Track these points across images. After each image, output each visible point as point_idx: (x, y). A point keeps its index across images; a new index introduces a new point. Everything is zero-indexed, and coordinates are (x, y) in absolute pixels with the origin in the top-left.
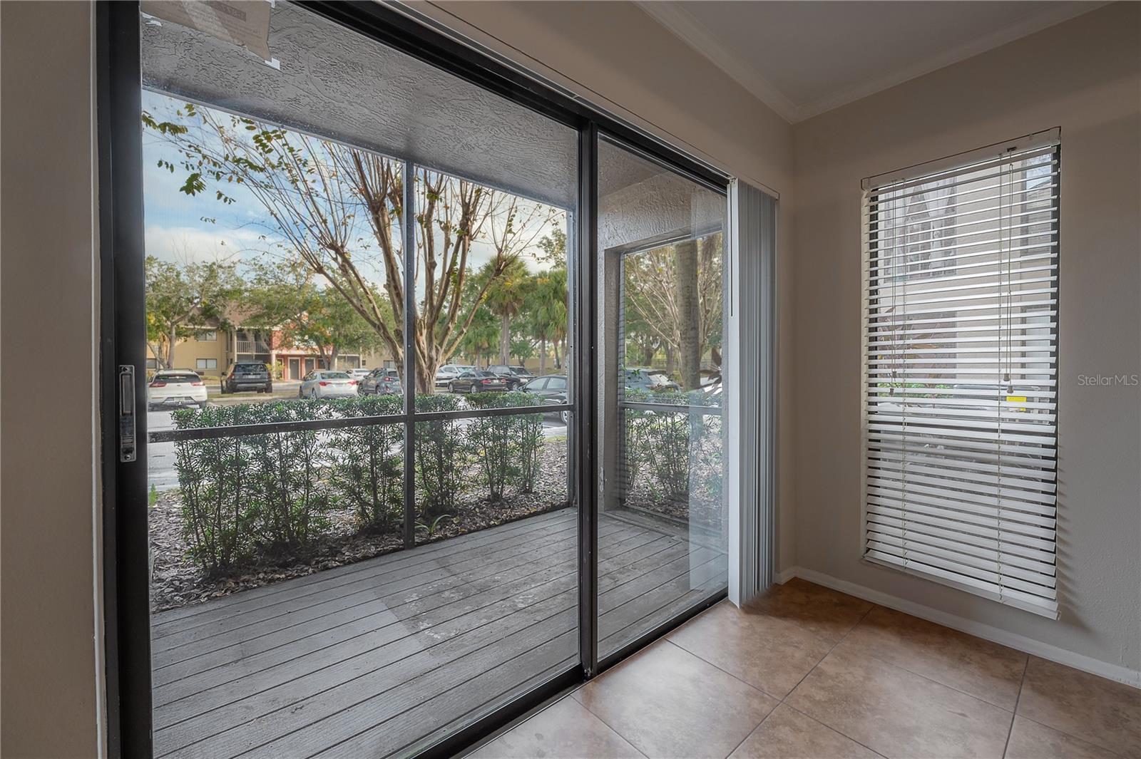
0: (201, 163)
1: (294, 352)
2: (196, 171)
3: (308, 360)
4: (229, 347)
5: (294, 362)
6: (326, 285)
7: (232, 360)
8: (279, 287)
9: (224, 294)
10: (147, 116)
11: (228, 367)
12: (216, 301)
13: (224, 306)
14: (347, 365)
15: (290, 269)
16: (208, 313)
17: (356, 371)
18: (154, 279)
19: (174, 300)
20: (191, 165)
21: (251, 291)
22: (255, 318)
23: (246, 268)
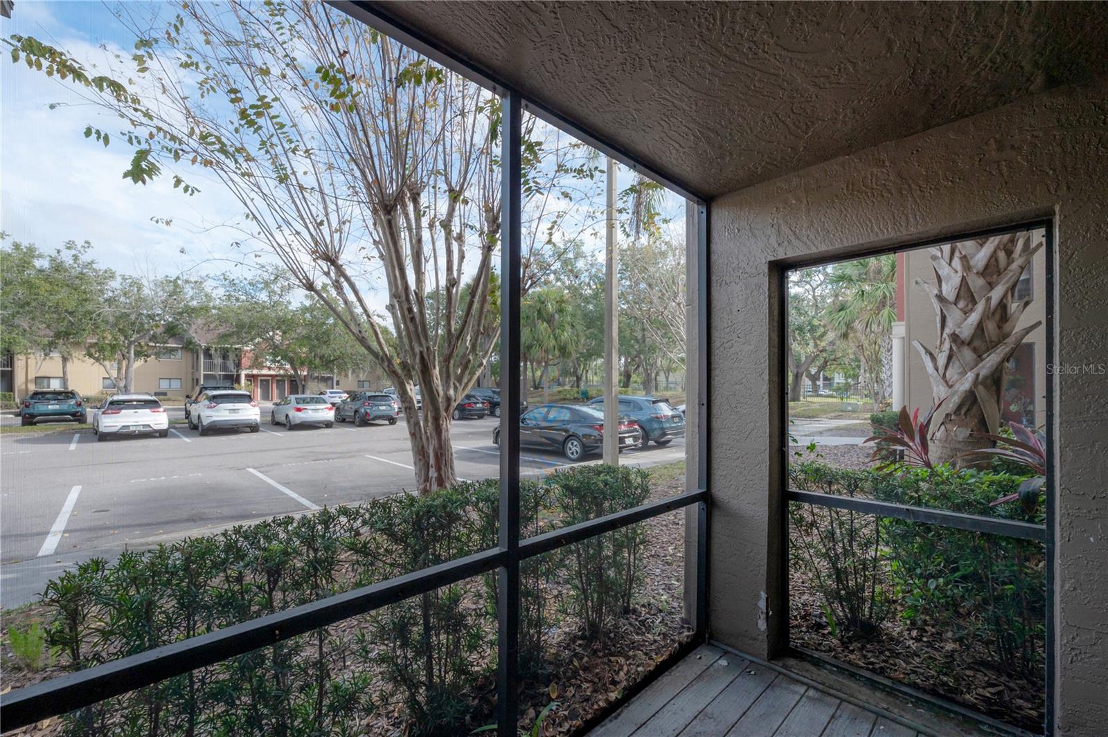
0: (151, 136)
1: (265, 372)
2: (144, 146)
3: (279, 380)
4: (195, 366)
5: (265, 383)
6: (301, 303)
7: (197, 380)
8: (251, 304)
9: (191, 311)
10: (76, 66)
11: (193, 388)
12: (181, 319)
13: (190, 324)
14: (322, 387)
15: (262, 286)
16: (171, 331)
17: (331, 393)
18: (110, 294)
19: (133, 317)
20: (136, 137)
21: (219, 309)
22: (224, 337)
23: (214, 283)
